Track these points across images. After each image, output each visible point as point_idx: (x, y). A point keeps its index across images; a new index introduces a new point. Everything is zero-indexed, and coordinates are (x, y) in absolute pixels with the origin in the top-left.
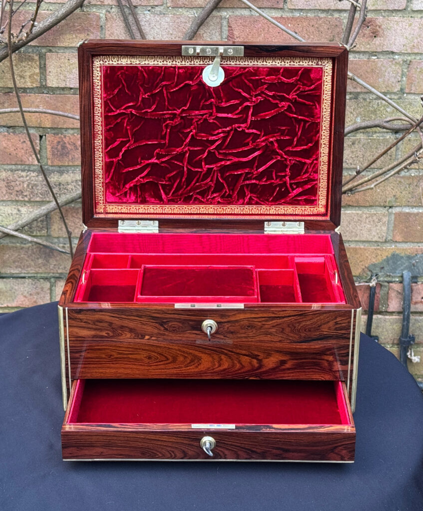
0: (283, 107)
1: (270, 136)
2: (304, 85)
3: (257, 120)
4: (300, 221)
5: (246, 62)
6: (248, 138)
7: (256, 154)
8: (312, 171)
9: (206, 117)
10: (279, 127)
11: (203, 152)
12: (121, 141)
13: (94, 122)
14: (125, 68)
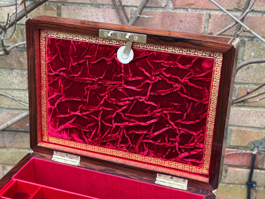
0: (177, 87)
1: (165, 108)
2: (196, 72)
3: (155, 95)
4: (185, 178)
5: (152, 47)
6: (147, 108)
7: (153, 121)
8: (197, 141)
9: (117, 86)
10: (173, 103)
11: (112, 112)
12: (57, 95)
13: (41, 78)
14: (61, 41)
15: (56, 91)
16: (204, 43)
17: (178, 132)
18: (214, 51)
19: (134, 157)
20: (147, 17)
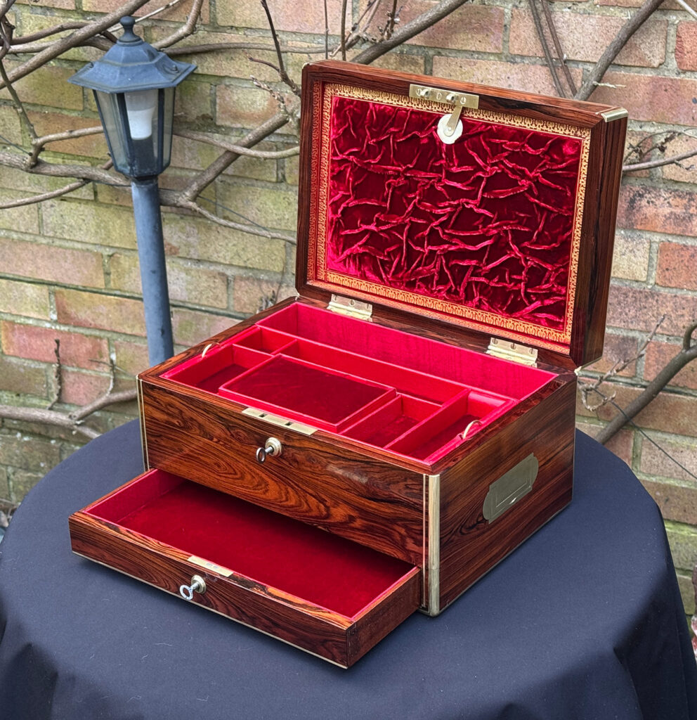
0: (523, 186)
1: (505, 222)
2: (553, 160)
3: (490, 198)
4: (533, 347)
5: (491, 117)
6: (478, 220)
7: (485, 243)
8: (555, 282)
9: (433, 182)
10: (517, 213)
11: (425, 227)
12: (343, 195)
13: (320, 165)
14: (355, 103)
15: (341, 188)
16: (561, 112)
17: (523, 262)
18: (581, 127)
19: (459, 311)
20: (611, 86)
